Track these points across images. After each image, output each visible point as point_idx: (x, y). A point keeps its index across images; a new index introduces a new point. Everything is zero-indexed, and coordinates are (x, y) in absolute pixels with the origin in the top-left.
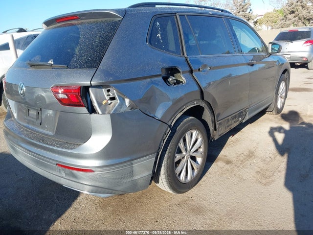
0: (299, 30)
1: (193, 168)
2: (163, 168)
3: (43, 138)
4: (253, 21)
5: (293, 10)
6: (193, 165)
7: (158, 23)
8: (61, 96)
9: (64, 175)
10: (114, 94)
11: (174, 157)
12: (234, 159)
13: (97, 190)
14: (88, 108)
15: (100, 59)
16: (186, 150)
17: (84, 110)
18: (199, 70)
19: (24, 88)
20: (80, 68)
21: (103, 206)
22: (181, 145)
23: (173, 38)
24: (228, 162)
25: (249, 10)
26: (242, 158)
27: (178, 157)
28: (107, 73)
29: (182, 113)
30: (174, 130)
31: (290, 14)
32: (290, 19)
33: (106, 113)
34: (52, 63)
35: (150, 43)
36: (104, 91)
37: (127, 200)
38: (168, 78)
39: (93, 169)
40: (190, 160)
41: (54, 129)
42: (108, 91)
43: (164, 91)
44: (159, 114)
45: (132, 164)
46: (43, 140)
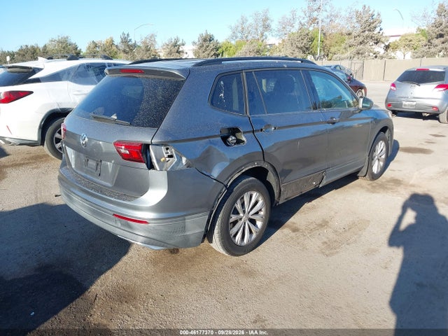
0: (431, 70)
1: (251, 232)
2: (217, 227)
3: (101, 189)
4: (383, 45)
5: (441, 32)
6: (251, 228)
7: (222, 82)
8: (123, 151)
9: (119, 225)
10: (172, 152)
11: (229, 217)
12: (303, 228)
13: (150, 241)
14: (147, 164)
15: (162, 120)
16: (244, 212)
17: (144, 165)
18: (262, 130)
19: (87, 139)
20: (143, 126)
21: (155, 262)
22: (238, 206)
23: (237, 98)
24: (295, 230)
25: (378, 29)
26: (312, 227)
27: (234, 218)
28: (167, 133)
29: (239, 174)
30: (230, 190)
31: (437, 38)
32: (436, 46)
33: (164, 169)
34: (116, 118)
35: (212, 104)
36: (163, 148)
37: (179, 258)
38: (228, 137)
39: (148, 221)
40: (247, 222)
41: (113, 181)
42: (167, 149)
43: (222, 152)
44: (215, 173)
45: (185, 219)
46: (101, 192)
